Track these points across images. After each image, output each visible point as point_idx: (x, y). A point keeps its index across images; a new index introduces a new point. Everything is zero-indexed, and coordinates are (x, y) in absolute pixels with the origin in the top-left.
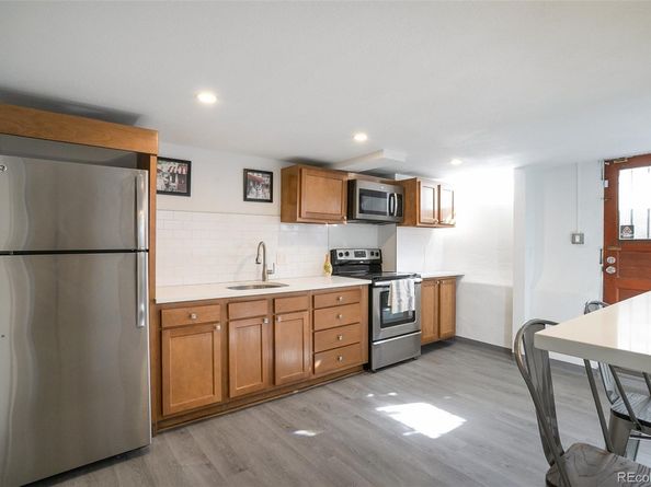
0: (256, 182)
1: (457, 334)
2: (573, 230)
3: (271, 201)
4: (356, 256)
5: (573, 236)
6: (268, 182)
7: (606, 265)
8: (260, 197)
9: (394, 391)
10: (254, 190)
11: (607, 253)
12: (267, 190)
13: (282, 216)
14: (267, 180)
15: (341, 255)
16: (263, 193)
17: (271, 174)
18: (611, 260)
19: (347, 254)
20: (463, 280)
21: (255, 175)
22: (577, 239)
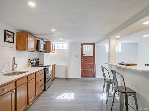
0: (9, 35)
1: (55, 77)
2: (77, 54)
3: (13, 43)
4: (35, 61)
5: (77, 55)
6: (13, 36)
7: (81, 61)
8: (10, 41)
9: (56, 93)
10: (8, 38)
11: (81, 58)
12: (12, 39)
13: (17, 48)
14: (12, 35)
15: (32, 60)
16: (11, 40)
17: (14, 33)
18: (82, 60)
19: (33, 60)
20: (56, 65)
21: (9, 33)
22: (77, 56)
